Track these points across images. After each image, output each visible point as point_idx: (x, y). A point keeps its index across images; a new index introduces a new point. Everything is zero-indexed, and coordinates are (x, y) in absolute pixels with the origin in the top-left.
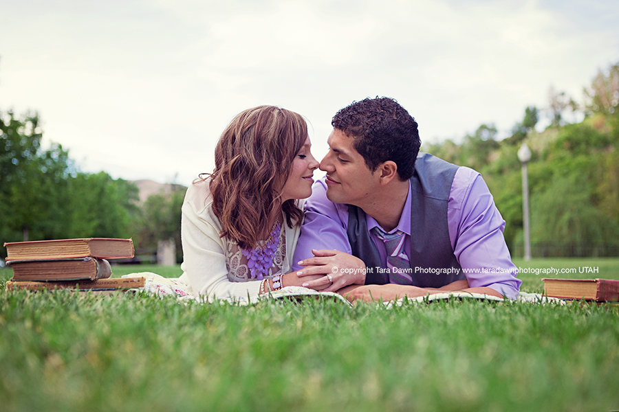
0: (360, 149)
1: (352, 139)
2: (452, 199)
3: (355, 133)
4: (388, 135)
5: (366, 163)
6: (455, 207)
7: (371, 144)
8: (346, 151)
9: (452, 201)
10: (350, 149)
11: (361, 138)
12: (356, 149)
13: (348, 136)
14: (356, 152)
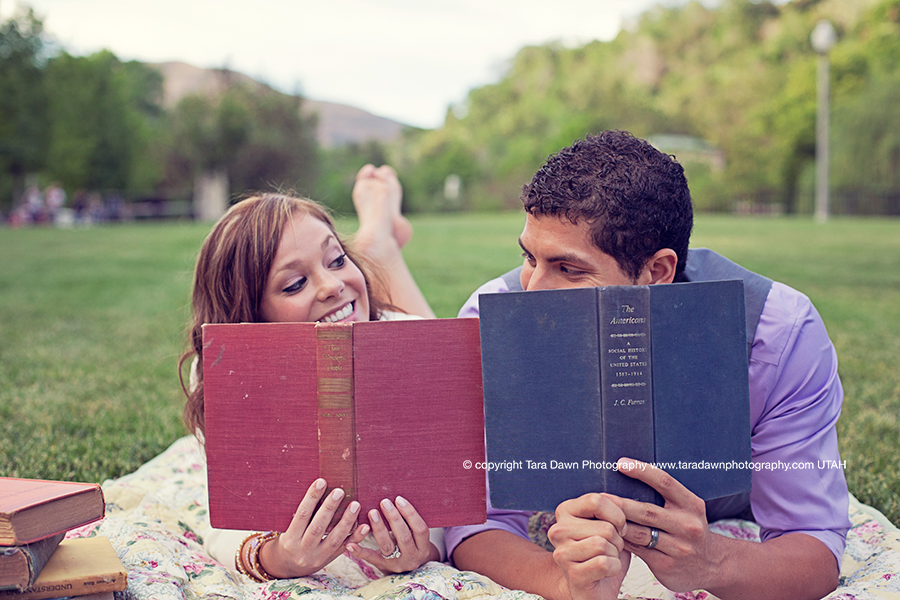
0: (606, 243)
1: (585, 226)
2: (761, 342)
3: (588, 213)
4: (650, 199)
5: (622, 267)
6: (767, 358)
7: (623, 228)
8: (581, 254)
9: (762, 348)
10: (586, 249)
11: (603, 220)
12: (597, 244)
13: (576, 223)
14: (598, 252)
